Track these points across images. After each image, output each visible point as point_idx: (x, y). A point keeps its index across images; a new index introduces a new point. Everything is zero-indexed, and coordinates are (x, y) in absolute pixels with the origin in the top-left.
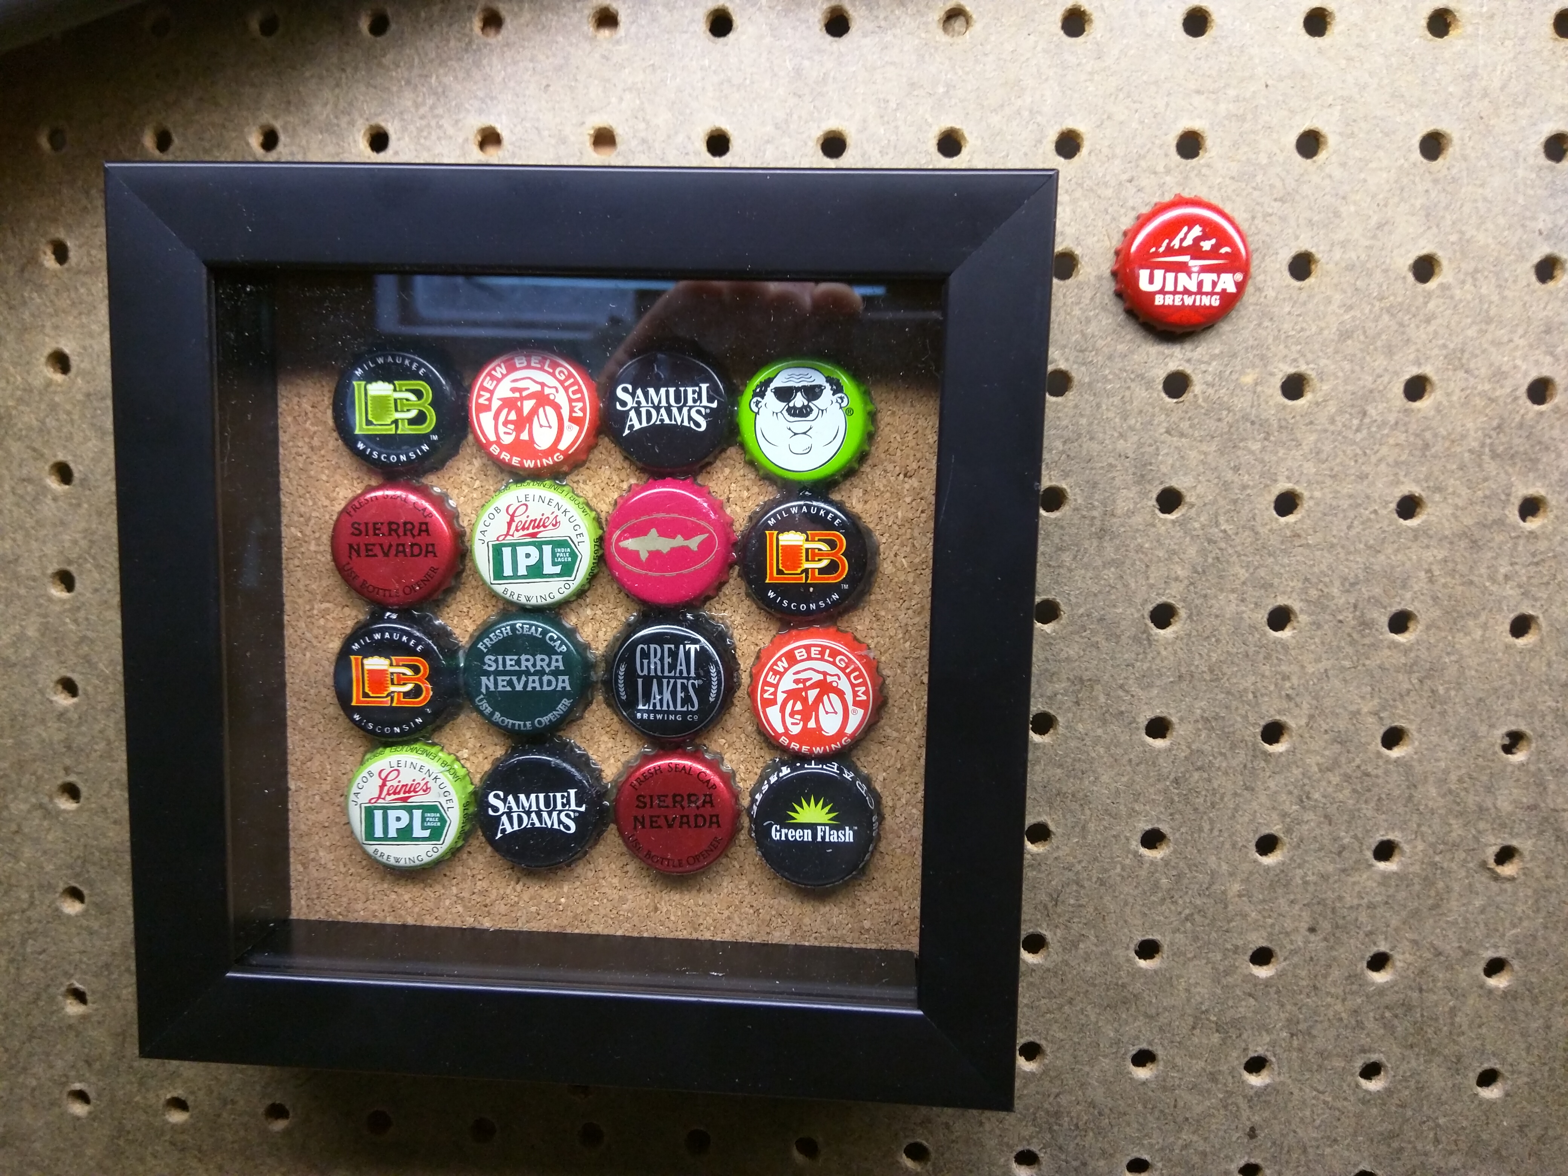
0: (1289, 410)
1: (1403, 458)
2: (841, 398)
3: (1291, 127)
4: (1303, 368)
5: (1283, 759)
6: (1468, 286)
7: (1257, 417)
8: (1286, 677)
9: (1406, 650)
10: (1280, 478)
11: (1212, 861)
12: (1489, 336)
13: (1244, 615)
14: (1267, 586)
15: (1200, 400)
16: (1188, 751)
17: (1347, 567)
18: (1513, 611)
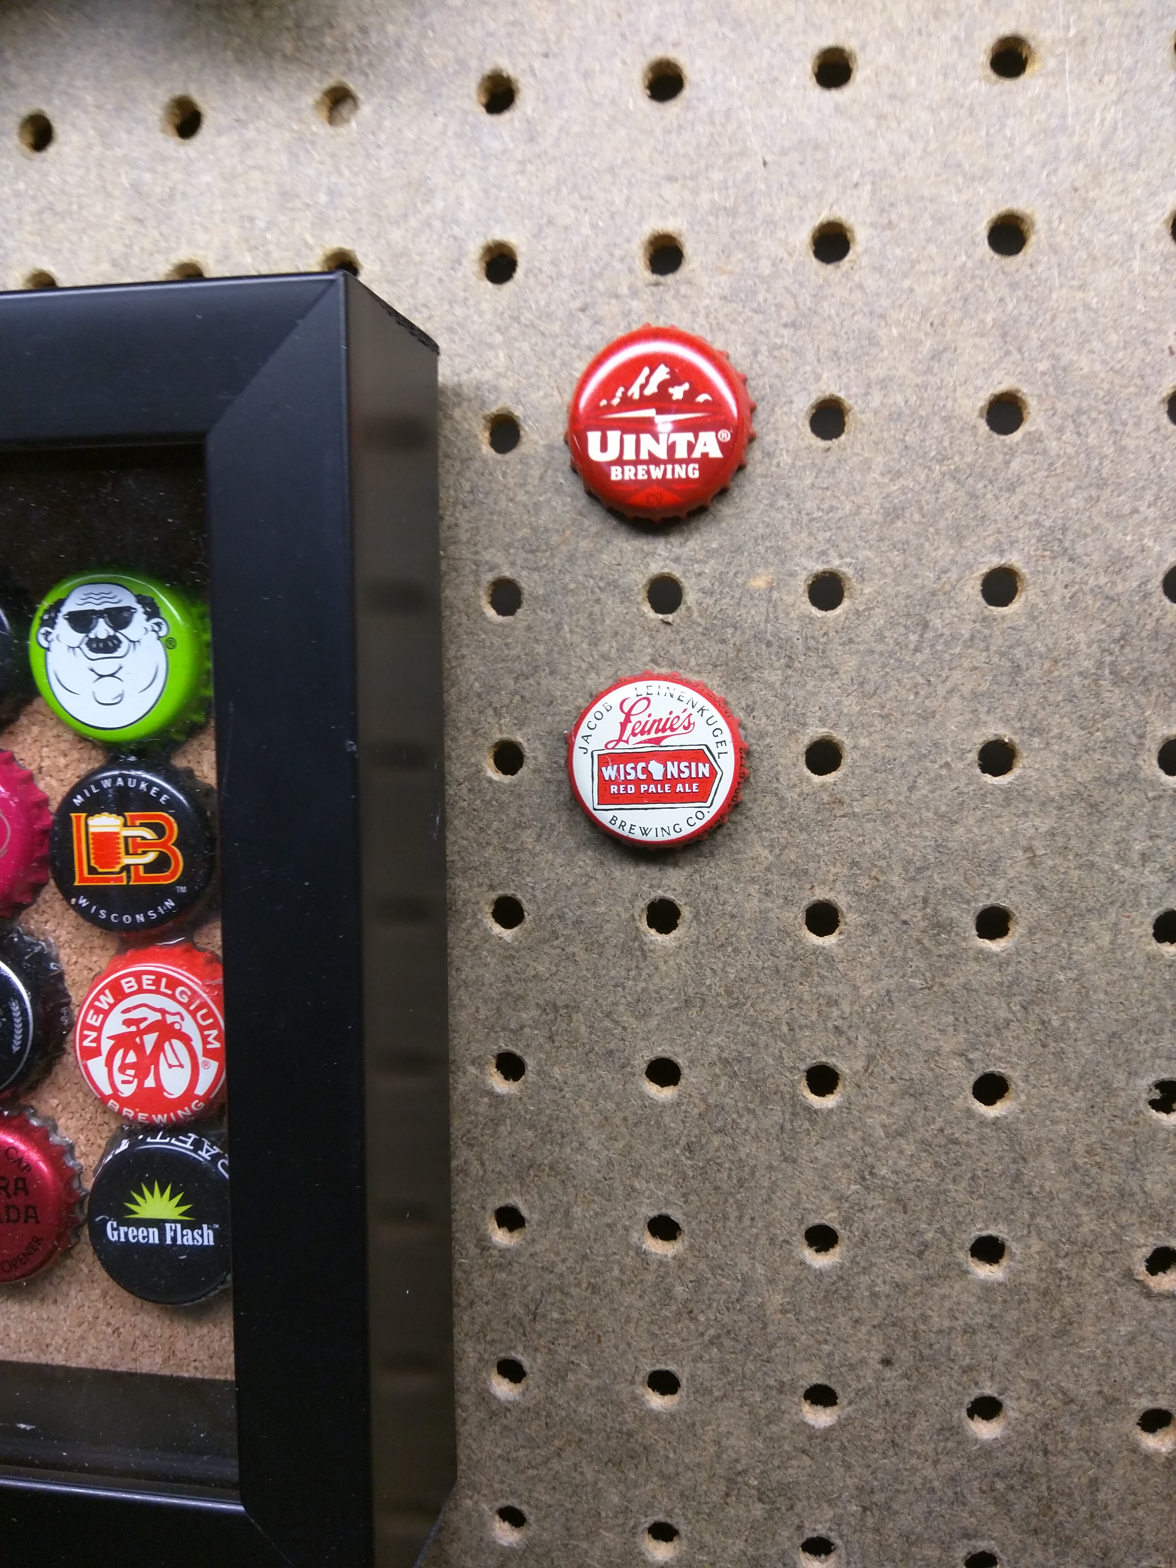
0: (818, 625)
1: (984, 688)
2: (158, 624)
3: (802, 220)
4: (835, 564)
5: (835, 1118)
6: (1068, 436)
7: (774, 635)
8: (832, 1002)
9: (1002, 963)
10: (810, 721)
11: (744, 1262)
12: (1103, 506)
13: (771, 915)
14: (800, 874)
15: (696, 614)
16: (703, 1107)
17: (910, 844)
18: (1157, 905)
